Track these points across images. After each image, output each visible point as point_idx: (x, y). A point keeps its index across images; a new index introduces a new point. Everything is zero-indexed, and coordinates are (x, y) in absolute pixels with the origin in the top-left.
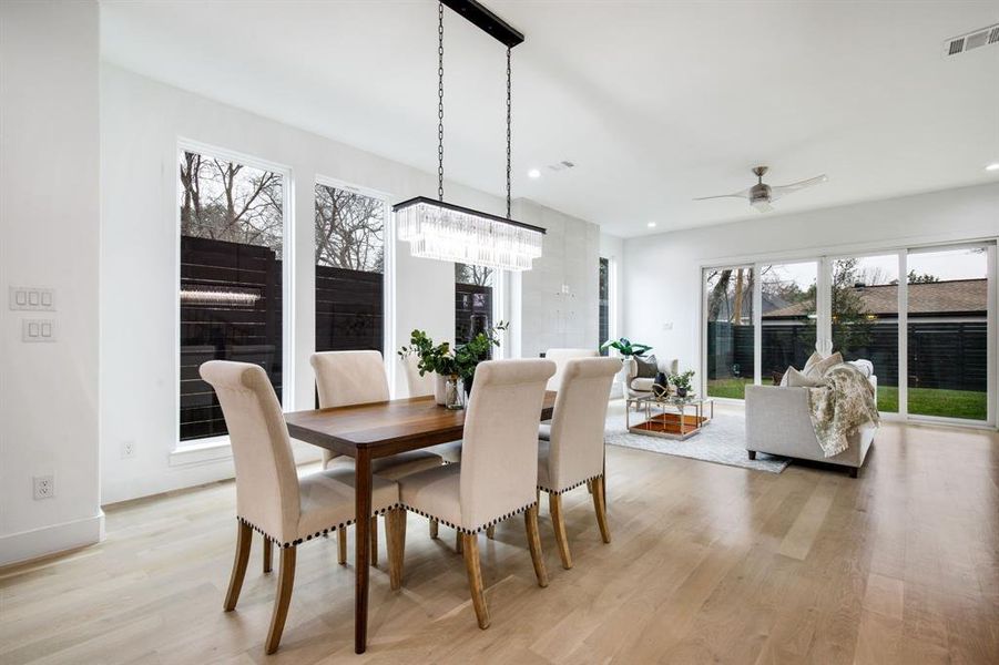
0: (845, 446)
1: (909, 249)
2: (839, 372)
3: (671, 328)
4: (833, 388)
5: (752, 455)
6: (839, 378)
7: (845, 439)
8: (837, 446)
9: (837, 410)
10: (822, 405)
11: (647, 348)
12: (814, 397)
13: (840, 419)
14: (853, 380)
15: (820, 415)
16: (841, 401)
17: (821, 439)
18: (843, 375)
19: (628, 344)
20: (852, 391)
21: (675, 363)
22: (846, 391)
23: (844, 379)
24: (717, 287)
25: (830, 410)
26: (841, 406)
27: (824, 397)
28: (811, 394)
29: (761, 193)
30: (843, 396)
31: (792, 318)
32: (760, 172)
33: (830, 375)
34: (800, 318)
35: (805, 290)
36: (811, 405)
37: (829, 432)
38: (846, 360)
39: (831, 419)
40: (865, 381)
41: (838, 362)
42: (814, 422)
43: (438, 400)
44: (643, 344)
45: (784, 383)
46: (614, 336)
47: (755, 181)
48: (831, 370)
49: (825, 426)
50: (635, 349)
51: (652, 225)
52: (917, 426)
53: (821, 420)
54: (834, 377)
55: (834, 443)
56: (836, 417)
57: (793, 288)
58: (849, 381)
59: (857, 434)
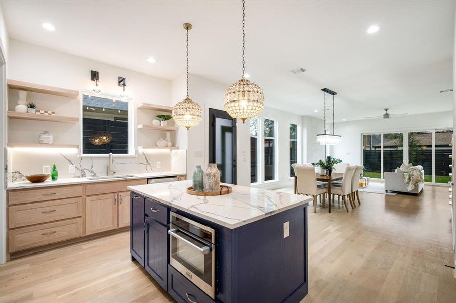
0: (414, 188)
2: (412, 169)
4: (410, 173)
5: (386, 191)
7: (414, 186)
9: (412, 179)
10: (408, 177)
11: (341, 161)
12: (405, 175)
13: (413, 181)
15: (407, 180)
17: (407, 186)
20: (416, 174)
23: (413, 171)
25: (409, 179)
26: (413, 178)
27: (408, 175)
29: (387, 116)
30: (414, 175)
32: (386, 110)
36: (404, 177)
37: (409, 185)
38: (414, 165)
39: (410, 181)
40: (419, 171)
41: (411, 166)
42: (405, 182)
43: (320, 174)
45: (396, 172)
47: (385, 112)
48: (410, 168)
49: (408, 183)
52: (438, 186)
55: (411, 187)
58: (415, 171)
59: (418, 185)
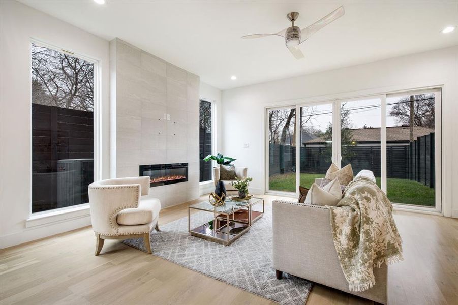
0: (372, 281)
1: (387, 94)
3: (248, 147)
4: (357, 210)
6: (362, 199)
7: (372, 273)
8: (363, 280)
9: (362, 238)
10: (346, 229)
11: (233, 160)
12: (338, 219)
13: (367, 249)
14: (377, 200)
15: (343, 241)
16: (366, 227)
17: (345, 267)
18: (366, 194)
19: (222, 157)
21: (245, 170)
22: (372, 215)
23: (368, 200)
24: (285, 128)
25: (354, 236)
26: (367, 233)
27: (348, 219)
28: (334, 216)
29: (293, 33)
30: (368, 221)
31: (319, 144)
32: (293, 17)
33: (353, 193)
34: (322, 144)
35: (324, 131)
36: (335, 227)
37: (353, 261)
39: (356, 246)
42: (338, 247)
44: (231, 157)
45: (308, 200)
46: (215, 152)
47: (289, 24)
49: (350, 254)
50: (226, 160)
51: (234, 78)
53: (345, 246)
54: (357, 197)
55: (360, 276)
56: (361, 245)
57: (319, 131)
58: (373, 201)
59: (384, 266)
